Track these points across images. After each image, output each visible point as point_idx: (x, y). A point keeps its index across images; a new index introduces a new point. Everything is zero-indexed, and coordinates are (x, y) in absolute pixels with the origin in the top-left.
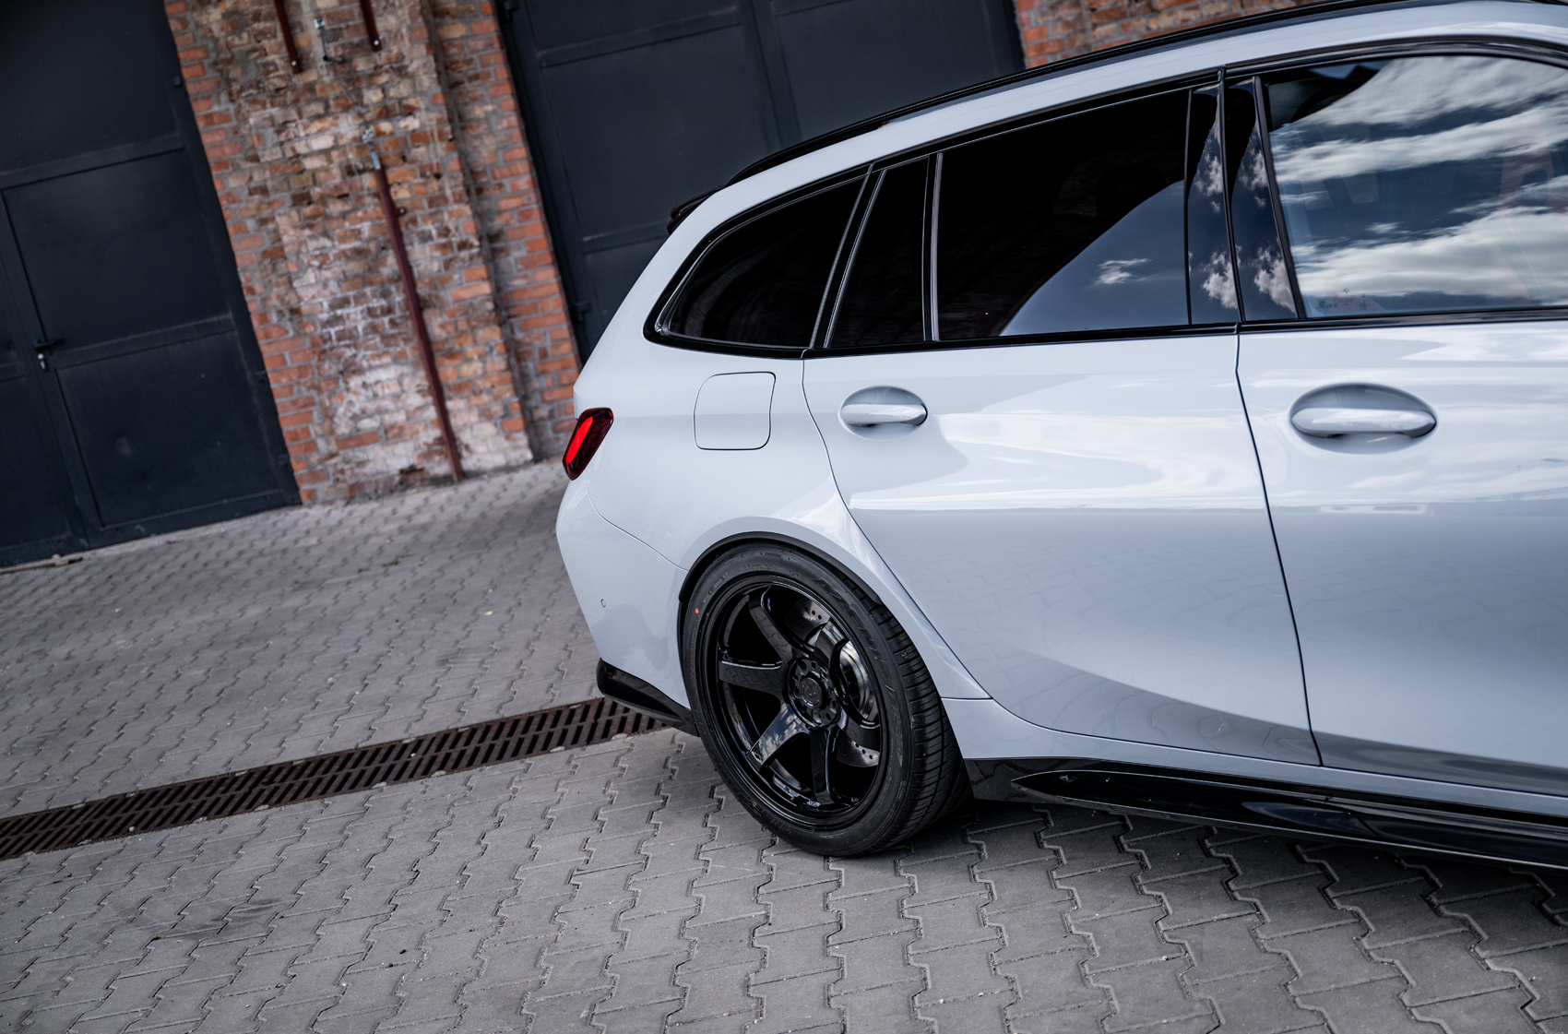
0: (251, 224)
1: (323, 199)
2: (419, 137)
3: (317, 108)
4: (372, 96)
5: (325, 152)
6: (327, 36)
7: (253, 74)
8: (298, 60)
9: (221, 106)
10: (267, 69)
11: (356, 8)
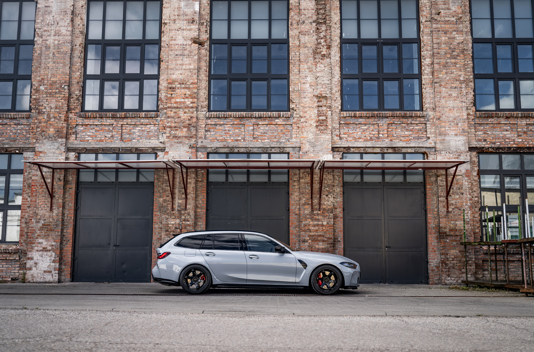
0: (157, 233)
1: (170, 232)
2: (189, 225)
3: (174, 217)
4: (183, 217)
5: (173, 224)
6: (179, 206)
7: (165, 210)
8: (173, 209)
9: (158, 213)
10: (168, 209)
11: (184, 203)
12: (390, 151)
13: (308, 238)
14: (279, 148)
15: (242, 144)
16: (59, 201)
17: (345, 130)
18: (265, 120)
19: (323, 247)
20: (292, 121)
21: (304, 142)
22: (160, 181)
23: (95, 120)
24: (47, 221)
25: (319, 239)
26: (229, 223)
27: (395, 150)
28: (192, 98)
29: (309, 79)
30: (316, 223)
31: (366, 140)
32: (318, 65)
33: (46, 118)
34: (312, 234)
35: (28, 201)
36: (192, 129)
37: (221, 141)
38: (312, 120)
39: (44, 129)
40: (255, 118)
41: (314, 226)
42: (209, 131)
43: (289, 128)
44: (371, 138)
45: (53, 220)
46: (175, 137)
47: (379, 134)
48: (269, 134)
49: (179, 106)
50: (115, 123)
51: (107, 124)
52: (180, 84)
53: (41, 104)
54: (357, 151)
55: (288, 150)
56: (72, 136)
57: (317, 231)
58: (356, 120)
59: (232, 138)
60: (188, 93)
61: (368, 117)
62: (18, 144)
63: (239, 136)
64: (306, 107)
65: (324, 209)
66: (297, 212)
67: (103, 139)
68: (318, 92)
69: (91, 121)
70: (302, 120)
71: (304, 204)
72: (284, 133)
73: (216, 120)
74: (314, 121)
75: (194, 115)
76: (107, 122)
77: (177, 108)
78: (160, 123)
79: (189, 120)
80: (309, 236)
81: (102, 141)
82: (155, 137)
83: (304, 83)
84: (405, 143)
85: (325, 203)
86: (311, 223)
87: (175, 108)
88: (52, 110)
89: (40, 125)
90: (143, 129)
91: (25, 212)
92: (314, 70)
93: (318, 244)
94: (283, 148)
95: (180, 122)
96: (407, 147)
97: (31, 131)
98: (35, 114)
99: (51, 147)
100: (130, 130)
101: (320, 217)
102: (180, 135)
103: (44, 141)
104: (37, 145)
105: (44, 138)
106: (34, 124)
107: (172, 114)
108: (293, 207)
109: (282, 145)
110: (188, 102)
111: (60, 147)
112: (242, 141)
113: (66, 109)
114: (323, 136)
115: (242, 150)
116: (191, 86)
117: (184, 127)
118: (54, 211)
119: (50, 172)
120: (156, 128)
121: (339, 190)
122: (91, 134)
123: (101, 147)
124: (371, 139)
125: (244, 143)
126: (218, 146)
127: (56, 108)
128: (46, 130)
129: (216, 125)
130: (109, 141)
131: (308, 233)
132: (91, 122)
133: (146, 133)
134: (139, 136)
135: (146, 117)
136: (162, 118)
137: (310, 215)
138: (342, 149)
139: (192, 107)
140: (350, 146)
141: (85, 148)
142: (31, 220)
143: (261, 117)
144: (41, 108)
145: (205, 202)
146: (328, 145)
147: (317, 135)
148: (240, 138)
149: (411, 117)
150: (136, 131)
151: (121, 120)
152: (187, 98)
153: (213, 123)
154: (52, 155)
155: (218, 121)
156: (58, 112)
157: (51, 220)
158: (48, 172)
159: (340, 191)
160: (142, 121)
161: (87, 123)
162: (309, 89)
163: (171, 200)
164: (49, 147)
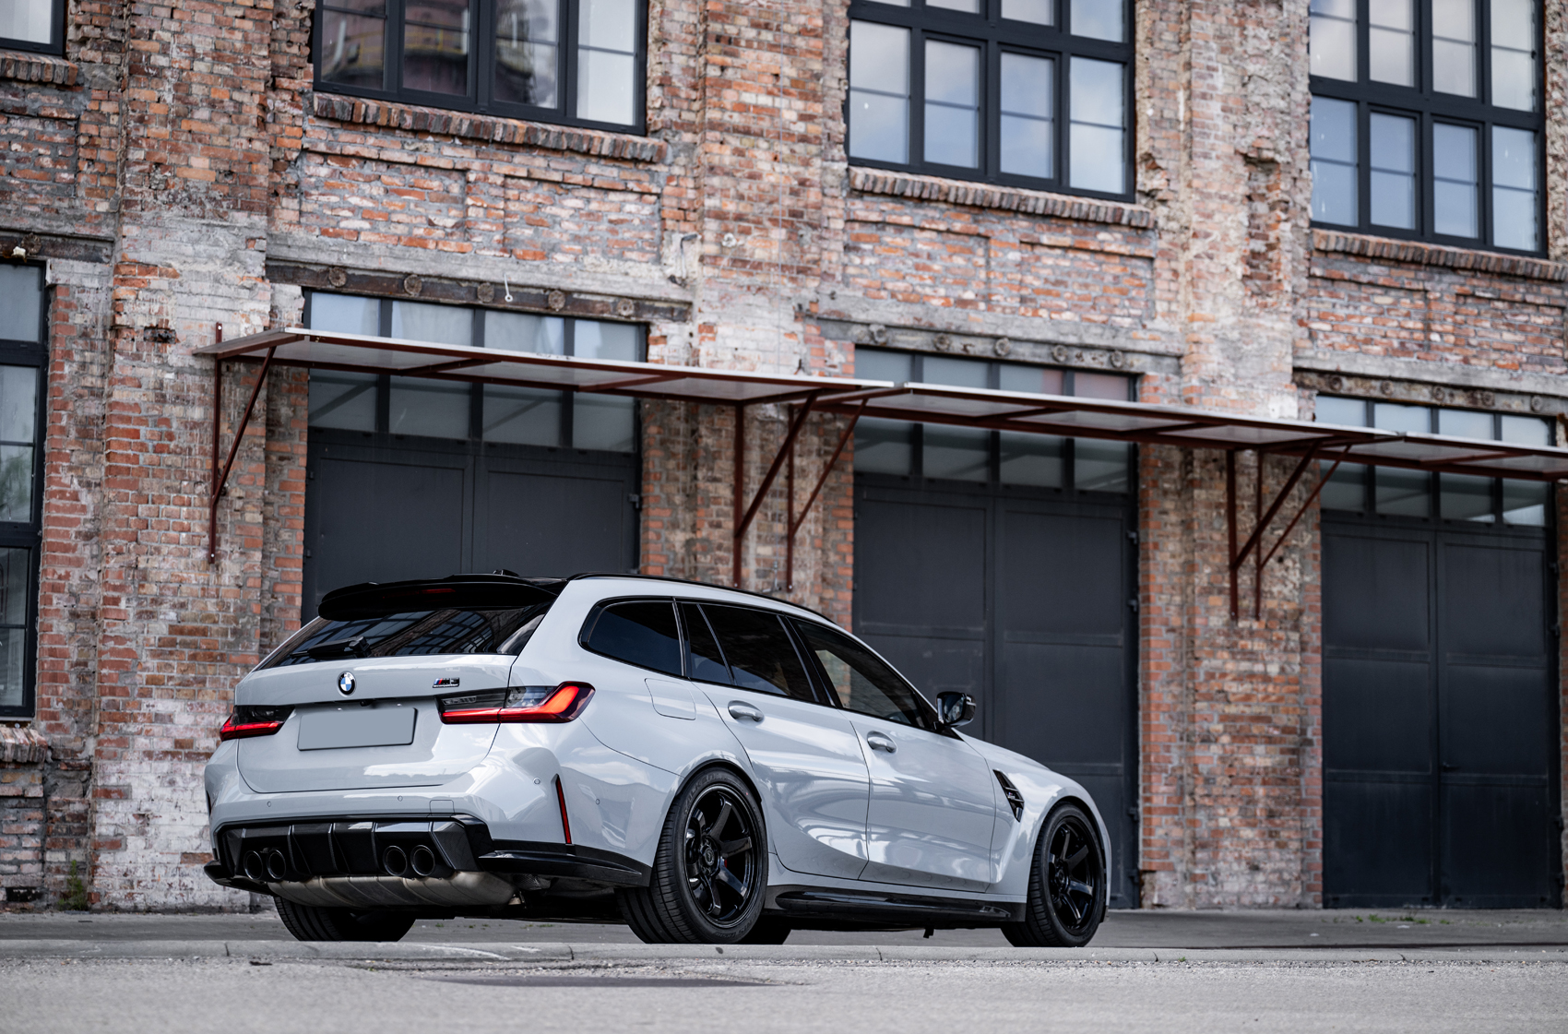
8: (738, 582)
11: (782, 560)
12: (1460, 400)
13: (1220, 727)
14: (1110, 350)
15: (981, 321)
16: (248, 517)
17: (1324, 302)
18: (1062, 229)
19: (1268, 762)
20: (1152, 246)
21: (1203, 337)
22: (674, 455)
23: (387, 141)
24: (191, 611)
25: (1255, 731)
26: (928, 654)
27: (1478, 399)
28: (804, 96)
29: (1219, 80)
30: (1245, 666)
31: (1390, 352)
32: (1251, 30)
33: (169, 98)
34: (1232, 710)
35: (84, 509)
36: (808, 234)
37: (906, 301)
38: (1230, 250)
39: (163, 155)
40: (1031, 215)
41: (1240, 678)
42: (856, 249)
43: (1141, 273)
44: (1402, 344)
45: (223, 606)
46: (740, 262)
47: (1427, 330)
48: (1074, 289)
49: (755, 128)
50: (476, 165)
51: (442, 163)
52: (755, 25)
53: (142, 25)
54: (1360, 392)
55: (1137, 364)
56: (285, 202)
57: (1247, 698)
58: (1361, 267)
59: (942, 292)
60: (789, 71)
61: (1398, 262)
62: (19, 212)
63: (965, 284)
64: (1209, 196)
65: (1272, 614)
66: (1176, 621)
67: (420, 232)
68: (1250, 140)
69: (371, 140)
70: (1198, 247)
71: (1208, 591)
72: (1123, 293)
73: (888, 206)
74: (1235, 255)
75: (812, 173)
76: (440, 154)
77: (747, 132)
78: (668, 190)
79: (794, 193)
80: (1224, 718)
81: (421, 243)
82: (642, 250)
83: (1204, 96)
84: (1506, 376)
85: (1275, 590)
86: (1230, 666)
87: (736, 130)
88: (199, 66)
89: (142, 132)
90: (594, 206)
91: (70, 562)
92: (1238, 49)
93: (1252, 753)
94: (1125, 351)
95: (761, 199)
96: (1511, 393)
97: (82, 153)
98: (98, 72)
99: (201, 247)
100: (538, 207)
101: (1258, 645)
102: (760, 254)
103: (166, 215)
104: (130, 230)
105: (163, 197)
106: (99, 124)
107: (726, 157)
108: (1162, 602)
109: (1121, 342)
110: (790, 109)
111: (243, 254)
112: (982, 306)
113: (262, 67)
114: (1267, 321)
115: (979, 347)
116: (800, 42)
117: (774, 222)
118: (225, 563)
119: (204, 372)
120: (647, 210)
121: (1308, 538)
122: (367, 204)
123: (418, 270)
124: (1403, 350)
125: (990, 317)
126: (895, 320)
127: (218, 56)
128: (173, 159)
129: (882, 225)
130: (452, 246)
131: (1221, 707)
132: (368, 144)
133: (604, 226)
134: (576, 238)
135: (615, 158)
136: (677, 171)
137: (1227, 635)
138: (1314, 377)
139: (804, 139)
140: (1344, 368)
141: (344, 268)
142: (116, 601)
143: (1052, 216)
144: (143, 45)
145: (850, 560)
146: (1280, 358)
147: (1246, 313)
148: (969, 295)
149: (1526, 278)
150: (565, 214)
151: (504, 155)
152: (786, 93)
153: (874, 217)
154: (206, 287)
155: (892, 212)
156: (226, 78)
157: (212, 609)
158: (193, 371)
159: (1314, 546)
160: (593, 169)
161: (350, 150)
162: (1219, 122)
163: (729, 543)
164: (189, 250)
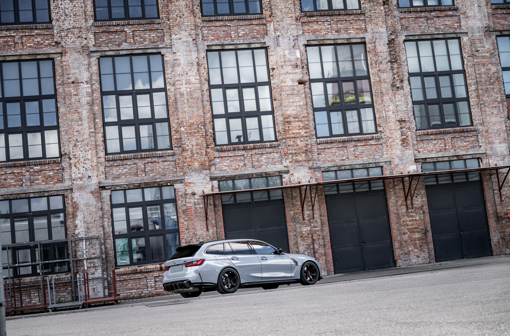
0: (293, 239)
1: (304, 237)
2: (318, 231)
3: (305, 225)
4: (312, 225)
5: (305, 231)
6: (308, 217)
7: (298, 220)
8: (304, 219)
9: (291, 224)
10: (300, 220)
11: (312, 214)
12: (455, 158)
13: (407, 231)
14: (375, 163)
15: (347, 162)
16: (213, 222)
17: (421, 145)
18: (362, 142)
19: (419, 236)
20: (382, 141)
21: (394, 157)
22: (289, 198)
23: (229, 153)
24: (205, 239)
25: (415, 230)
26: (345, 226)
27: (459, 158)
28: (305, 129)
29: (391, 107)
30: (411, 218)
31: (437, 152)
32: (396, 96)
33: (190, 154)
34: (409, 227)
35: (185, 225)
36: (309, 154)
37: (331, 162)
38: (398, 139)
39: (190, 163)
40: (355, 141)
41: (410, 221)
42: (320, 154)
43: (380, 147)
44: (440, 150)
45: (210, 237)
46: (297, 161)
47: (445, 146)
48: (366, 153)
49: (296, 136)
50: (246, 154)
51: (239, 155)
52: (294, 118)
53: (183, 143)
54: (432, 161)
55: (381, 164)
56: (212, 167)
57: (412, 225)
58: (428, 137)
59: (339, 158)
60: (302, 125)
61: (437, 134)
62: (168, 178)
63: (343, 156)
64: (392, 130)
65: (416, 208)
66: (396, 212)
67: (237, 167)
68: (399, 117)
69: (226, 153)
70: (390, 140)
71: (401, 205)
72: (377, 151)
73: (325, 145)
74: (399, 140)
75: (309, 142)
76: (239, 153)
77: (295, 138)
78: (282, 151)
79: (305, 147)
80: (408, 229)
81: (237, 169)
82: (279, 162)
83: (388, 111)
84: (465, 152)
85: (416, 203)
86: (408, 219)
87: (293, 138)
88: (194, 147)
89: (186, 160)
90: (268, 156)
91: (184, 234)
92: (394, 100)
93: (415, 235)
94: (378, 163)
95: (299, 149)
96: (467, 155)
97: (177, 166)
98: (178, 152)
99: (198, 178)
100: (258, 159)
101: (413, 214)
102: (300, 159)
103: (192, 173)
104: (186, 177)
105: (191, 171)
106: (179, 160)
107: (292, 143)
108: (392, 209)
109: (377, 161)
110: (302, 132)
111: (206, 178)
112: (347, 160)
113: (205, 145)
114: (407, 151)
115: (347, 167)
116: (303, 119)
117: (303, 153)
118: (210, 230)
119: (202, 199)
120: (279, 155)
121: (423, 192)
122: (227, 164)
123: (238, 174)
124: (441, 151)
125: (349, 162)
126: (330, 166)
127: (197, 145)
128: (192, 164)
129: (325, 149)
130: (243, 169)
131: (407, 227)
132: (226, 154)
133: (271, 159)
134: (266, 163)
135: (271, 147)
136: (283, 147)
137: (406, 213)
138: (421, 160)
139: (306, 137)
140: (427, 157)
141: (224, 176)
142: (192, 239)
143: (359, 140)
144: (184, 146)
145: (326, 211)
146: (411, 158)
147: (403, 151)
148: (344, 158)
149: (467, 131)
150: (263, 159)
151: (250, 151)
152: (301, 129)
153: (323, 147)
154: (200, 184)
155: (326, 146)
156: (199, 148)
157: (208, 238)
158: (200, 199)
159: (424, 193)
160: (267, 150)
161: (223, 156)
162: (392, 115)
163: (301, 212)
164: (197, 179)
